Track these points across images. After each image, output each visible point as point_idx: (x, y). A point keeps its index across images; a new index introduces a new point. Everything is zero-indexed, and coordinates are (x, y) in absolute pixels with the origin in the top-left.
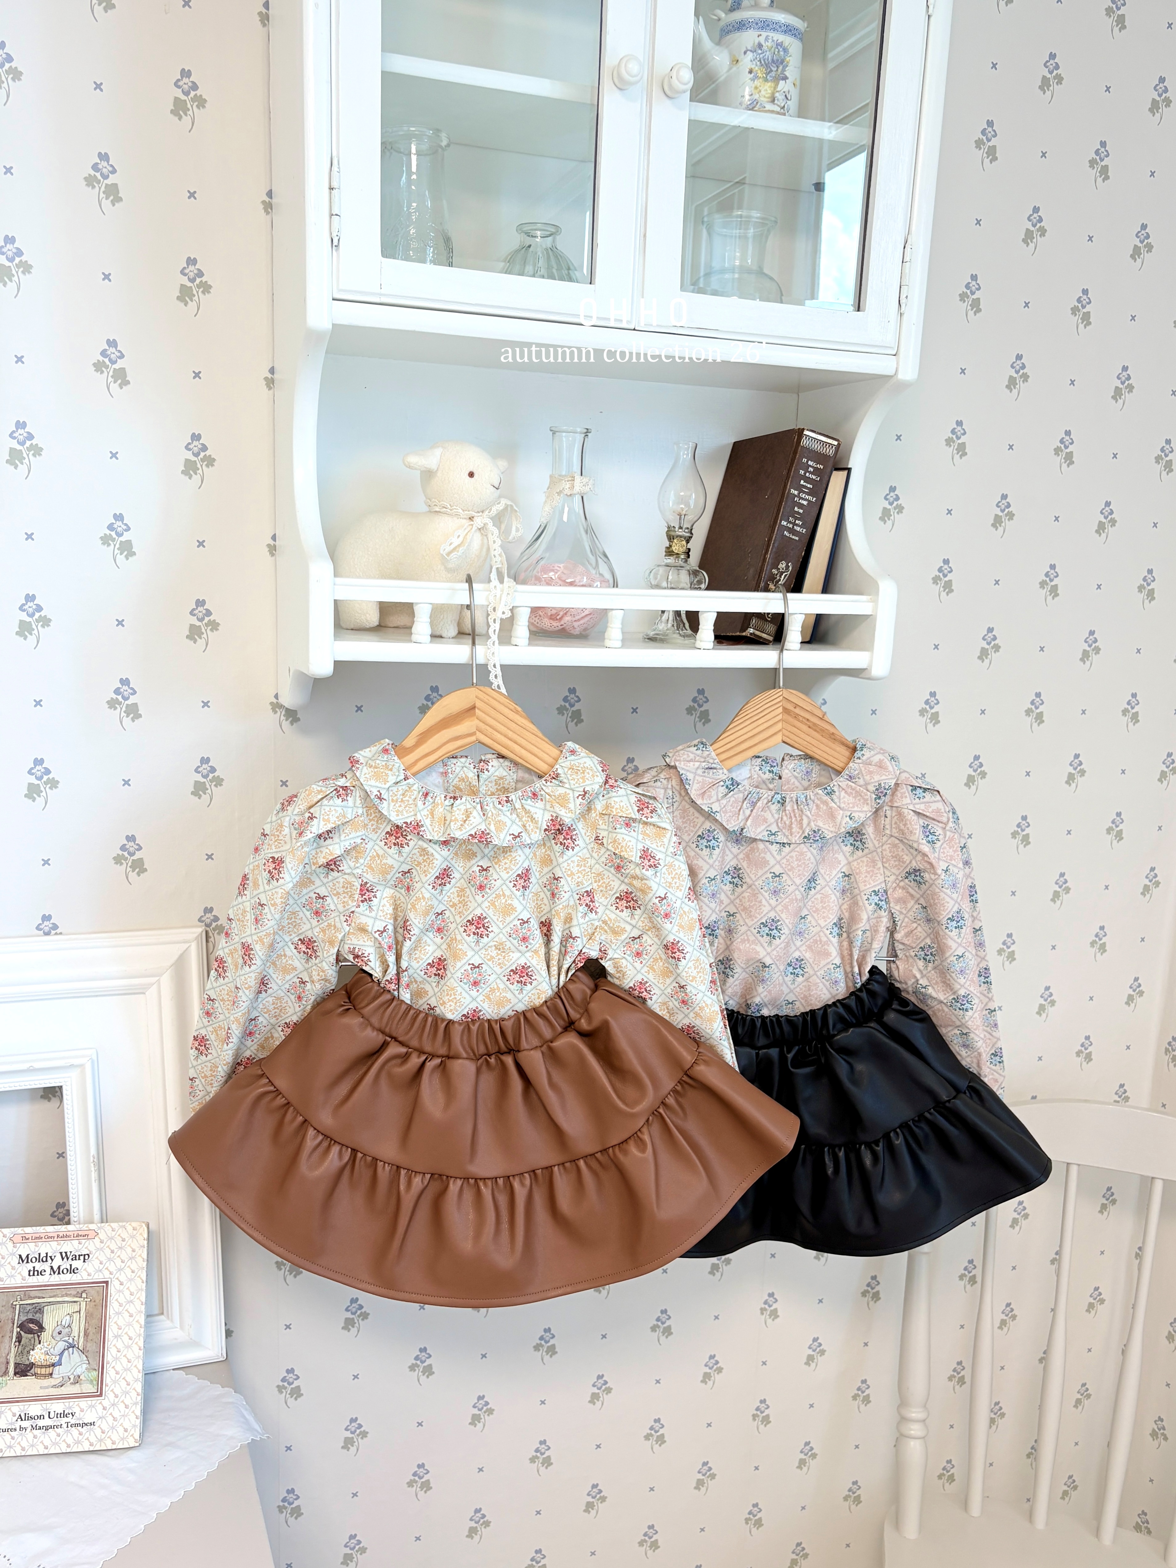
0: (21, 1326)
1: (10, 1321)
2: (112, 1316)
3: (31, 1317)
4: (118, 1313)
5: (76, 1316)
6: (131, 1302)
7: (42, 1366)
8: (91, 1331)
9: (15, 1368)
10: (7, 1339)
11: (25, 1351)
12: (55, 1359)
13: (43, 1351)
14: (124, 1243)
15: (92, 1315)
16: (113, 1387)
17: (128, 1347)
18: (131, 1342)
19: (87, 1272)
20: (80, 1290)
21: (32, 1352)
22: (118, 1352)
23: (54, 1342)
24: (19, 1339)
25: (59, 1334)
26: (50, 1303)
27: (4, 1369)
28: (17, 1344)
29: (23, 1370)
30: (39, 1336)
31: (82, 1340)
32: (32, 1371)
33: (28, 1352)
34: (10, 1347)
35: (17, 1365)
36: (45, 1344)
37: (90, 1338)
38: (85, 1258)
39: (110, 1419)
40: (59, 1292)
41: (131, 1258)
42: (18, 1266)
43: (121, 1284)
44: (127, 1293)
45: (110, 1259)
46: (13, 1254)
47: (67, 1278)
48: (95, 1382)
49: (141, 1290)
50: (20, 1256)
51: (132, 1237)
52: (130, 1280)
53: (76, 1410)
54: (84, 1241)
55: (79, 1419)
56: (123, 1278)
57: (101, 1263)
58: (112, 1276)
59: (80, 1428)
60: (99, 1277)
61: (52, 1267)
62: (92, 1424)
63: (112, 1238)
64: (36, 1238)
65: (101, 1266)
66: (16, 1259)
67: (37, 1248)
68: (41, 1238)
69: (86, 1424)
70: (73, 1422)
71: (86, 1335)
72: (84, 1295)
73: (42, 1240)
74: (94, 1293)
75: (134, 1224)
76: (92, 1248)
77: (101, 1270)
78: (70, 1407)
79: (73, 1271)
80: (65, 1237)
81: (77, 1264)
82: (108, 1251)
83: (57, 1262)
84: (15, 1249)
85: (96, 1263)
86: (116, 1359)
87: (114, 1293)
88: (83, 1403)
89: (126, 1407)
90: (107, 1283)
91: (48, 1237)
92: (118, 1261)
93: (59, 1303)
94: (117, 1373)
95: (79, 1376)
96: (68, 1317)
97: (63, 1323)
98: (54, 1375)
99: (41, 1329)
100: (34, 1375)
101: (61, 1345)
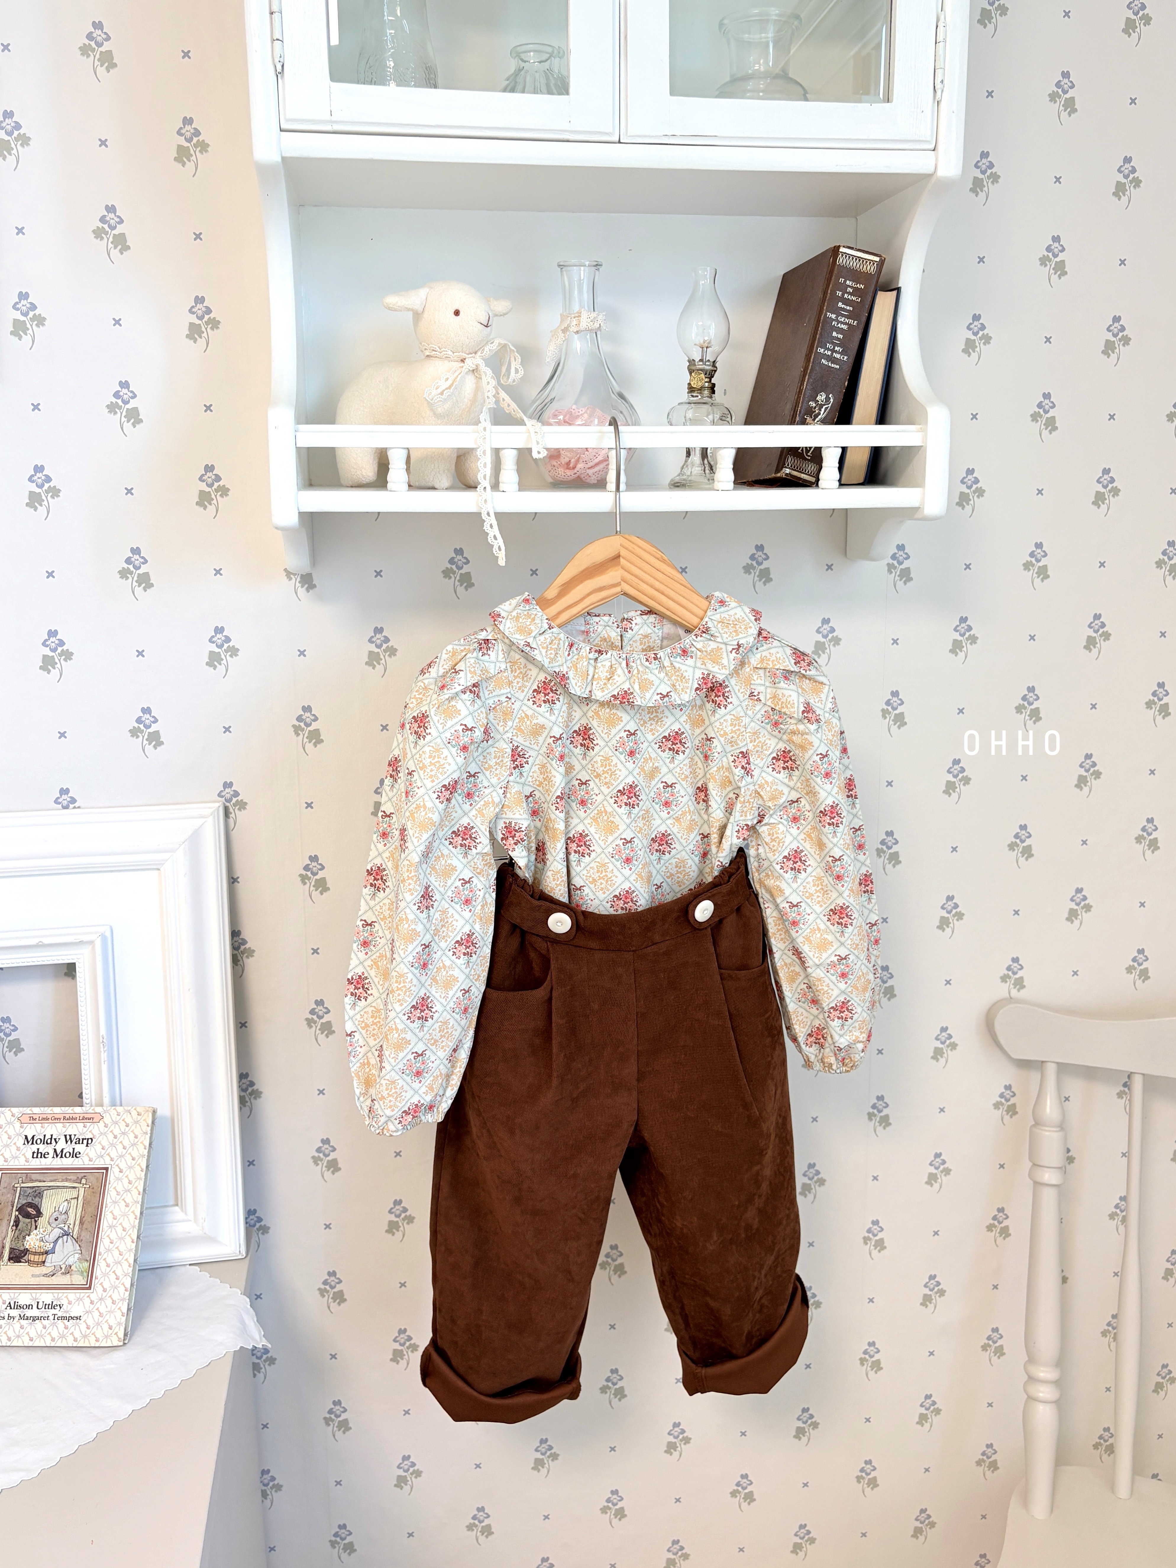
0: (20, 1210)
2: (109, 1205)
3: (30, 1201)
4: (115, 1202)
5: (74, 1202)
6: (129, 1190)
7: (35, 1253)
8: (88, 1219)
9: (10, 1253)
10: (5, 1222)
11: (21, 1236)
12: (49, 1247)
13: (38, 1237)
14: (127, 1129)
15: (89, 1202)
16: (102, 1280)
17: (121, 1239)
18: (124, 1233)
19: (89, 1157)
20: (79, 1175)
21: (27, 1238)
22: (112, 1243)
23: (50, 1228)
24: (17, 1223)
25: (56, 1220)
26: (50, 1188)
28: (14, 1227)
29: (17, 1256)
30: (36, 1221)
31: (77, 1228)
32: (26, 1258)
33: (24, 1238)
34: (7, 1230)
35: (12, 1250)
36: (41, 1230)
37: (84, 1226)
38: (89, 1141)
39: (96, 1314)
40: (59, 1177)
41: (133, 1145)
42: (22, 1147)
43: (121, 1171)
44: (126, 1181)
45: (112, 1145)
46: (20, 1135)
47: (68, 1162)
48: (85, 1274)
49: (140, 1179)
50: (26, 1137)
51: (137, 1122)
52: (130, 1168)
53: (64, 1302)
54: (88, 1124)
55: (66, 1312)
56: (123, 1166)
57: (103, 1149)
58: (112, 1163)
59: (66, 1321)
60: (99, 1163)
61: (55, 1150)
62: (78, 1318)
63: (116, 1123)
64: (43, 1119)
65: (103, 1152)
66: (22, 1140)
67: (43, 1130)
68: (48, 1119)
69: (72, 1318)
70: (60, 1314)
71: (82, 1223)
72: (84, 1181)
73: (50, 1121)
74: (92, 1178)
75: (139, 1109)
76: (96, 1132)
77: (102, 1156)
78: (58, 1299)
79: (75, 1155)
80: (71, 1119)
81: (79, 1148)
82: (111, 1136)
83: (61, 1145)
84: (22, 1130)
85: (98, 1148)
86: (108, 1250)
87: (112, 1181)
88: (72, 1295)
89: (114, 1302)
90: (107, 1169)
91: (55, 1119)
92: (120, 1147)
93: (58, 1187)
94: (108, 1266)
95: (70, 1267)
96: (66, 1203)
97: (61, 1209)
98: (46, 1264)
99: (39, 1214)
100: (28, 1261)
101: (57, 1232)
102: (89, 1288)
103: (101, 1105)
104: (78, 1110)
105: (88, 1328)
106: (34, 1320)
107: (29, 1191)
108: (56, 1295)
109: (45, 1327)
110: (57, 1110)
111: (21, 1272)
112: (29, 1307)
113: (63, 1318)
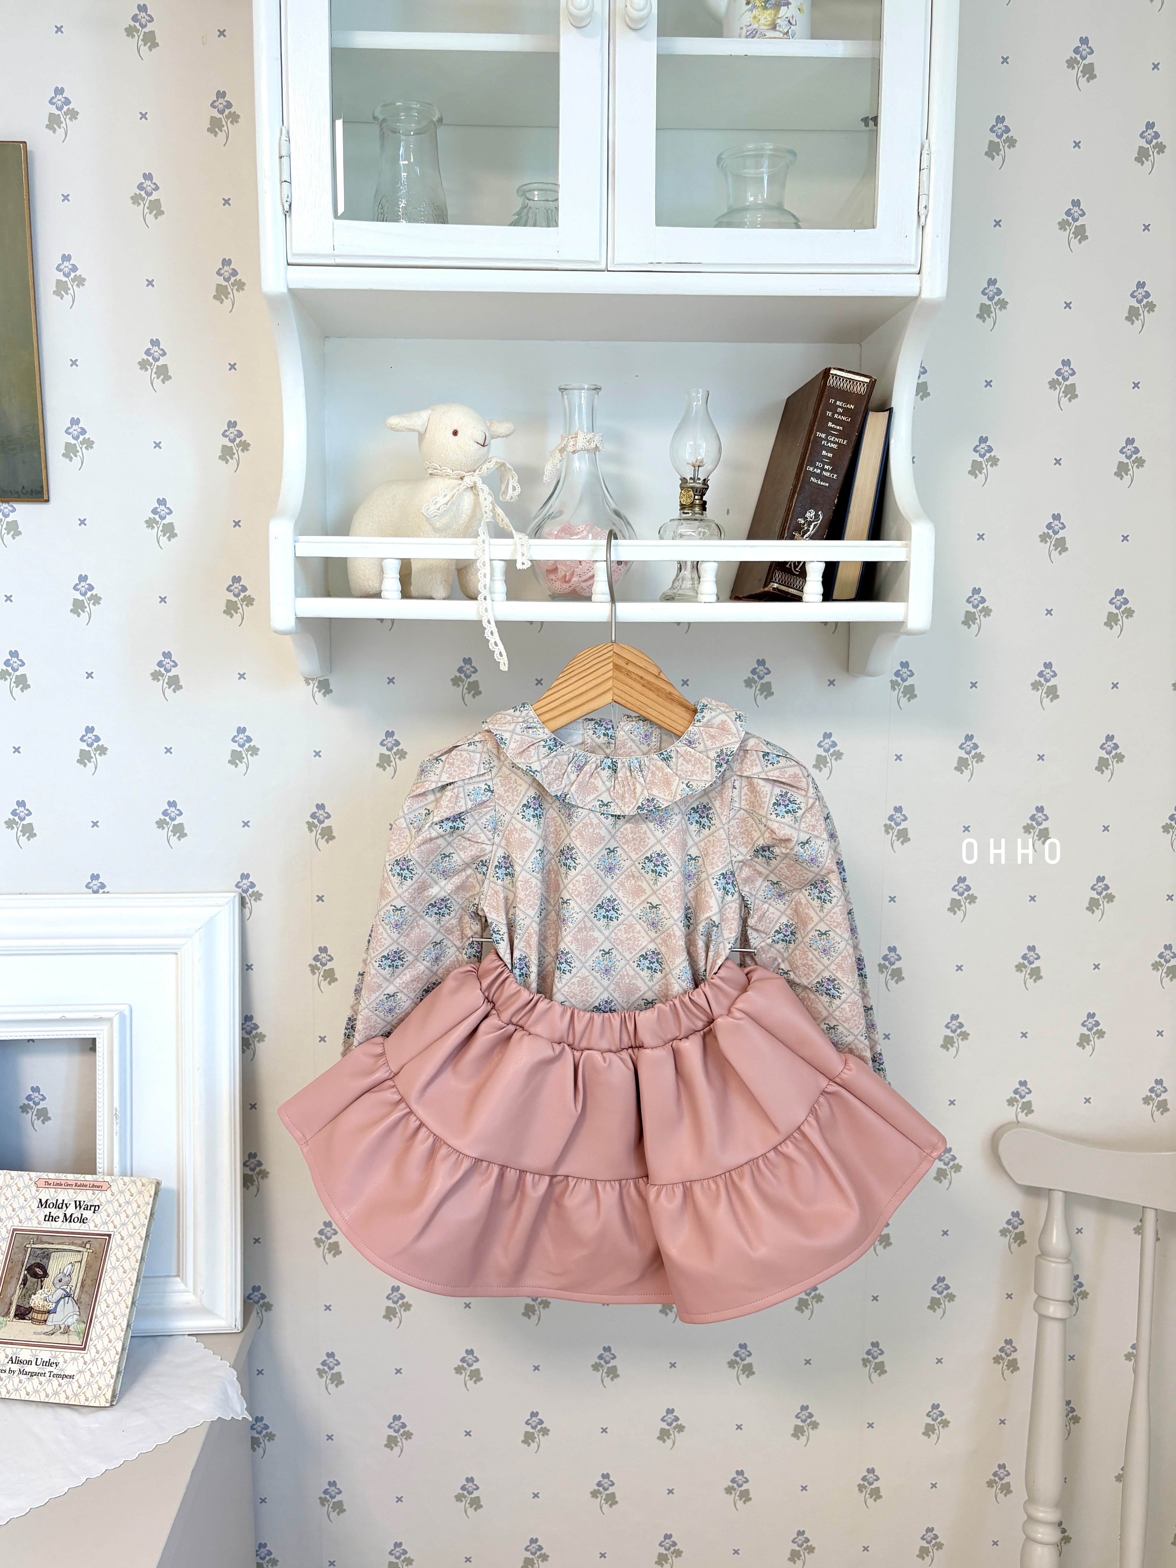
0: (28, 1269)
1: (20, 1263)
2: (109, 1270)
3: (39, 1261)
4: (114, 1268)
5: (77, 1265)
6: (128, 1258)
7: (38, 1312)
8: (89, 1282)
9: (16, 1310)
10: (14, 1281)
11: (27, 1295)
12: (52, 1306)
13: (43, 1297)
14: (132, 1198)
15: (91, 1267)
16: (96, 1342)
17: (117, 1303)
18: (120, 1298)
19: (95, 1224)
20: (84, 1240)
21: (33, 1297)
22: (108, 1307)
23: (54, 1289)
24: (25, 1282)
25: (60, 1281)
26: (57, 1250)
27: (6, 1310)
28: (22, 1286)
29: (23, 1313)
30: (42, 1281)
32: (30, 1315)
33: (30, 1296)
34: (16, 1288)
35: (18, 1307)
36: (46, 1290)
37: (85, 1289)
38: (96, 1208)
39: (88, 1374)
40: (66, 1240)
41: (136, 1214)
42: (36, 1209)
43: (122, 1239)
44: (126, 1248)
45: (117, 1213)
46: (35, 1198)
47: (75, 1227)
48: (82, 1335)
49: (139, 1247)
50: (40, 1200)
51: (140, 1193)
52: (131, 1236)
53: (60, 1360)
54: (97, 1192)
55: (62, 1370)
56: (124, 1233)
57: (108, 1216)
58: (115, 1230)
59: (60, 1379)
60: (103, 1230)
61: (65, 1214)
62: (72, 1377)
63: (122, 1192)
64: (57, 1184)
65: (108, 1219)
66: (36, 1203)
67: (56, 1195)
68: (61, 1185)
69: (66, 1377)
70: (55, 1372)
71: (82, 1286)
72: (88, 1246)
73: (63, 1187)
74: (96, 1244)
75: (144, 1180)
76: (103, 1200)
77: (107, 1223)
78: (55, 1357)
79: (82, 1220)
80: (82, 1186)
81: (87, 1214)
82: (116, 1204)
83: (71, 1210)
84: (37, 1193)
85: (104, 1214)
86: (104, 1314)
87: (113, 1248)
88: (68, 1354)
89: (105, 1364)
90: (109, 1236)
91: (67, 1185)
92: (123, 1215)
93: (65, 1250)
94: (103, 1329)
95: (69, 1327)
96: (70, 1265)
97: (65, 1271)
98: (48, 1323)
99: (46, 1274)
100: (32, 1319)
101: (60, 1293)
102: (84, 1349)
103: (111, 1174)
104: (89, 1177)
105: (79, 1387)
106: (32, 1376)
107: (39, 1252)
108: (53, 1353)
109: (41, 1383)
110: (70, 1176)
111: (24, 1329)
112: (29, 1362)
113: (58, 1376)
